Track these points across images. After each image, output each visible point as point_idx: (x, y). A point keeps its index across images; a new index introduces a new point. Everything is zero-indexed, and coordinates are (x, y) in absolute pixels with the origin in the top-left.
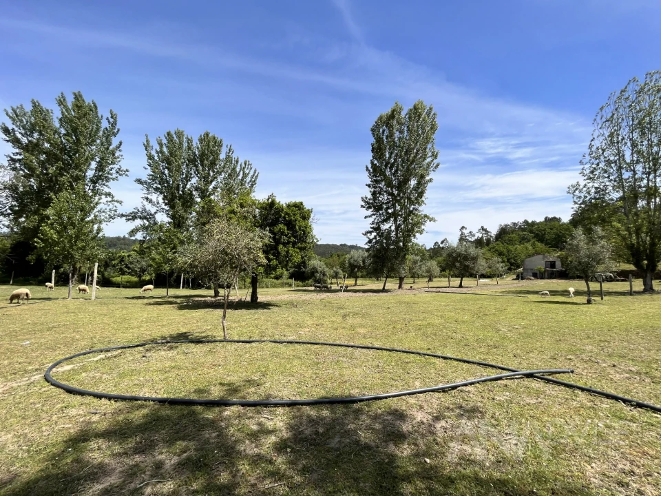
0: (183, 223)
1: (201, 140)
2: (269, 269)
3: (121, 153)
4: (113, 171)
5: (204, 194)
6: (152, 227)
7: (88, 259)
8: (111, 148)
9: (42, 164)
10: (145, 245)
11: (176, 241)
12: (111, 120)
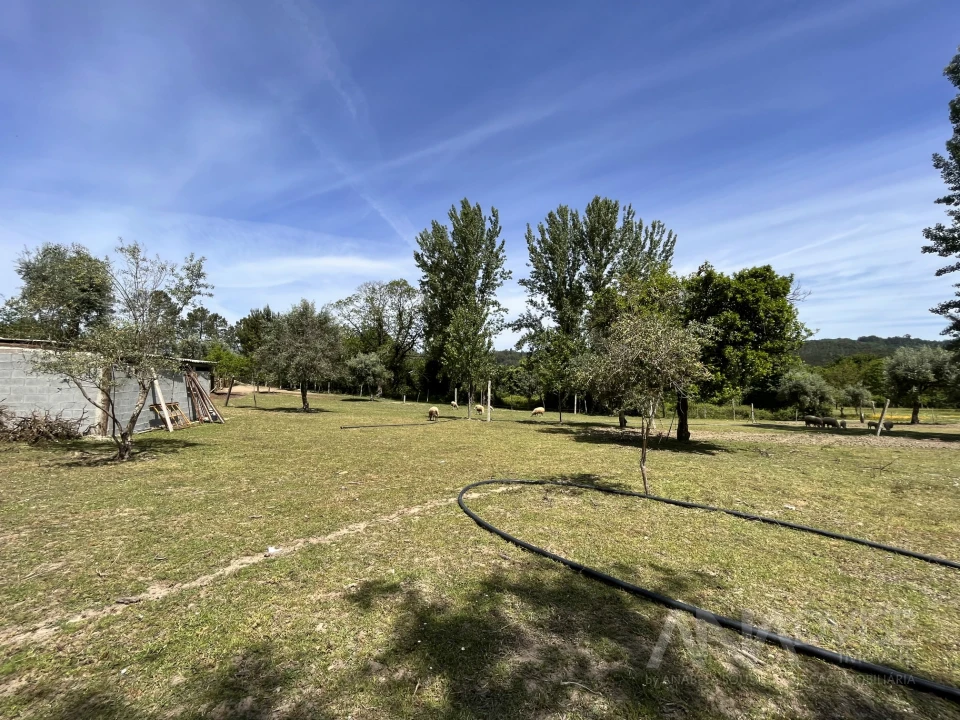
0: (573, 326)
1: (589, 211)
2: (707, 390)
3: (503, 254)
4: (498, 276)
5: (596, 284)
6: (539, 335)
7: (482, 377)
8: (495, 250)
9: (442, 281)
10: (533, 359)
11: (566, 351)
12: (493, 218)
